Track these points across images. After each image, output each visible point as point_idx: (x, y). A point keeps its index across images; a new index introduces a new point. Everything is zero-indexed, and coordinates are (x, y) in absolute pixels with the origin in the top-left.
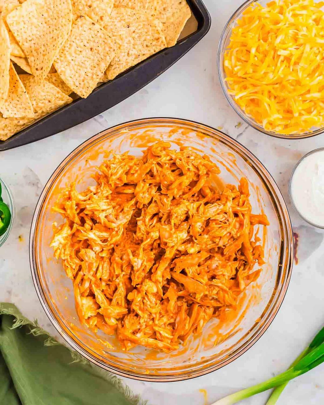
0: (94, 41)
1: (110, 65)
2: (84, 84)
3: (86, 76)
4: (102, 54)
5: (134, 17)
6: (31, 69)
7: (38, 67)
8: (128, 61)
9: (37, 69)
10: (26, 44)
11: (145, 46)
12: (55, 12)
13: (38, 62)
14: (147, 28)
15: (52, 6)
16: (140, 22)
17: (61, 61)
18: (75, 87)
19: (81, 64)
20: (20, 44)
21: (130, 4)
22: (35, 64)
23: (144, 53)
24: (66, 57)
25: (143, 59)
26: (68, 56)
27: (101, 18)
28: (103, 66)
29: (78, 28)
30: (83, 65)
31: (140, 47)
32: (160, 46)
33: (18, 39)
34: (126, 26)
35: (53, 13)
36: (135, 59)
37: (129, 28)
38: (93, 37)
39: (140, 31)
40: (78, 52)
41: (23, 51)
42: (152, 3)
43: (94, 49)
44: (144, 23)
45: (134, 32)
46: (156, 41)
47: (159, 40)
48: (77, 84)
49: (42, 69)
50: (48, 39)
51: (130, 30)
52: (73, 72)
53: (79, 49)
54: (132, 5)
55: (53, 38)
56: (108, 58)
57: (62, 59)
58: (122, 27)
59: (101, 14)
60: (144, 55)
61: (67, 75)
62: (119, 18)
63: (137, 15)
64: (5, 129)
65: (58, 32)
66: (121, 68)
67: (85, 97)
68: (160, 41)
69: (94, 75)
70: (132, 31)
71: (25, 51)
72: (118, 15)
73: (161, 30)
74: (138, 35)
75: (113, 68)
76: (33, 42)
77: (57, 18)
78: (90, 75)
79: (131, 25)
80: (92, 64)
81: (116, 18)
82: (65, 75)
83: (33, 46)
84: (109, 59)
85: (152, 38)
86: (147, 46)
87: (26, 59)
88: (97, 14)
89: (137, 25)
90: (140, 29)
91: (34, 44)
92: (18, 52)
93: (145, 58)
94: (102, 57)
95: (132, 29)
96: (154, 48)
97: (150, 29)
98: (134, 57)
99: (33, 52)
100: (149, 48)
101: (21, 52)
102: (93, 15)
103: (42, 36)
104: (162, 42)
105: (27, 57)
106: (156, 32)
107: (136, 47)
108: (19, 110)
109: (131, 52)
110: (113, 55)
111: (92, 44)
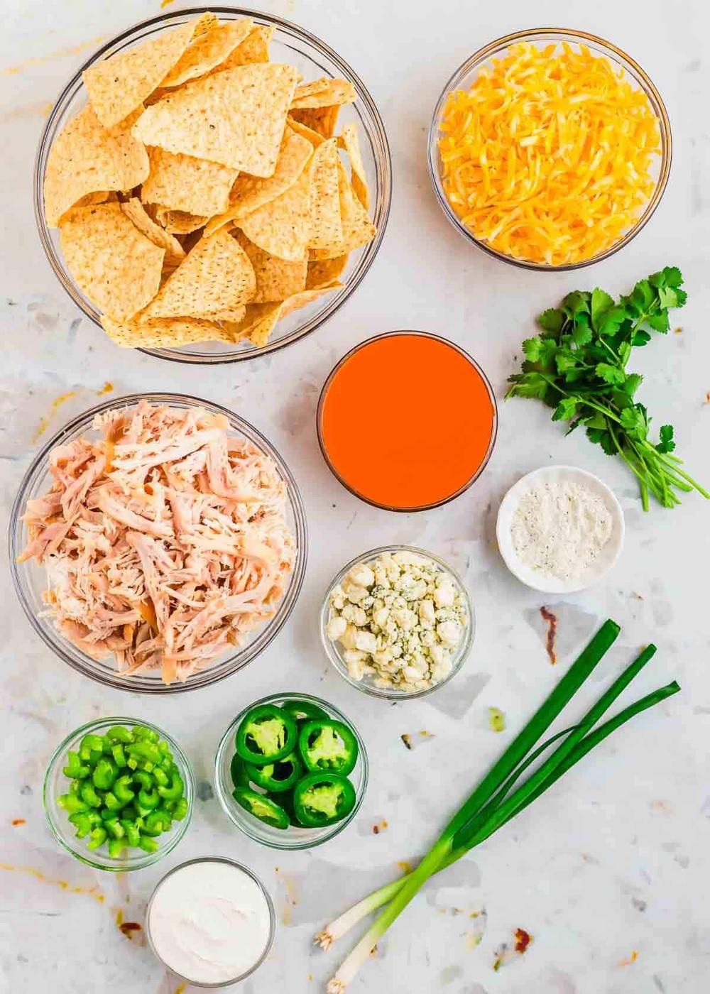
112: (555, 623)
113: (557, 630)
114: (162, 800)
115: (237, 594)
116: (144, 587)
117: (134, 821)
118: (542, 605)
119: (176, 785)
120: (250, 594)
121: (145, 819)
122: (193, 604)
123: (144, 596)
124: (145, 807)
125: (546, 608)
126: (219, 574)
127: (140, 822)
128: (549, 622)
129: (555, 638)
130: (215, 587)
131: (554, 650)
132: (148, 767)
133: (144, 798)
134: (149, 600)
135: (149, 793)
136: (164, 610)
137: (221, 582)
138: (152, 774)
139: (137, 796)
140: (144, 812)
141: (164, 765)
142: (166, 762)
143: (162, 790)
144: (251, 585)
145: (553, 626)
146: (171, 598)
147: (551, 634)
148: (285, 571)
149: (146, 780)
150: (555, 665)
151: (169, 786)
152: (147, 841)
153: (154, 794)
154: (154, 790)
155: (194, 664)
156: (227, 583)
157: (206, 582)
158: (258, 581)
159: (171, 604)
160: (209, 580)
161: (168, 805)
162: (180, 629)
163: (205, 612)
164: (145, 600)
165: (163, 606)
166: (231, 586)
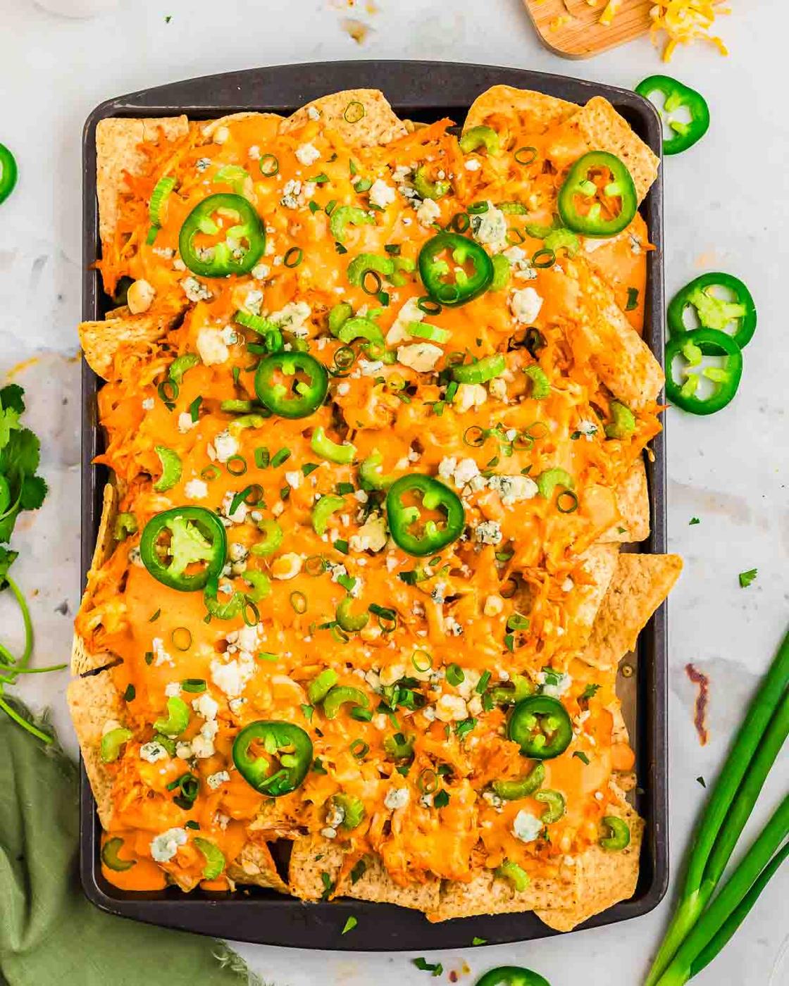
8: (485, 900)
11: (534, 883)
23: (525, 898)
25: (516, 910)
32: (564, 899)
36: (500, 901)
46: (560, 885)
47: (567, 886)
60: (522, 901)
66: (464, 909)
68: (569, 891)
73: (581, 867)
85: (556, 874)
86: (537, 887)
93: (522, 908)
96: (550, 896)
98: (500, 895)
100: (538, 893)
104: (573, 894)
106: (570, 867)
112: (706, 687)
113: (709, 697)
118: (688, 662)
125: (694, 667)
128: (697, 687)
129: (706, 709)
131: (705, 725)
145: (704, 692)
147: (701, 703)
150: (707, 745)
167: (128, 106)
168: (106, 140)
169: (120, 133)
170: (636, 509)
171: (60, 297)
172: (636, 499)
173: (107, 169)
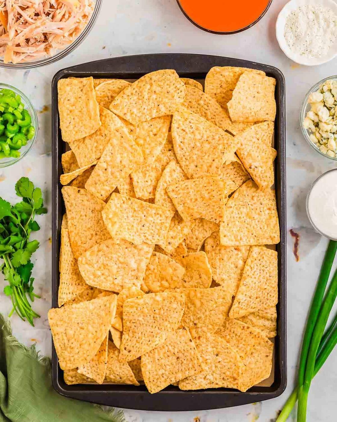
0: (183, 354)
1: (186, 378)
2: (157, 383)
3: (161, 377)
4: (184, 366)
5: (226, 351)
6: (121, 344)
7: (128, 348)
9: (125, 349)
10: (128, 323)
11: (222, 377)
12: (165, 314)
13: (129, 343)
14: (231, 365)
15: (166, 308)
16: (229, 356)
17: (149, 356)
18: (148, 382)
19: (163, 365)
20: (124, 321)
21: (228, 337)
22: (126, 343)
23: (218, 383)
24: (154, 354)
25: (214, 387)
26: (156, 354)
27: (199, 338)
28: (180, 376)
29: (177, 336)
30: (164, 367)
31: (218, 376)
32: (234, 385)
33: (124, 317)
34: (216, 353)
35: (164, 313)
36: (208, 384)
37: (217, 357)
38: (184, 350)
39: (225, 364)
40: (166, 355)
41: (123, 326)
42: (245, 346)
43: (180, 359)
44: (231, 360)
45: (219, 362)
46: (232, 379)
47: (235, 380)
48: (151, 380)
49: (129, 351)
50: (148, 331)
51: (217, 359)
52: (153, 369)
53: (169, 353)
54: (229, 339)
55: (152, 332)
56: (187, 372)
57: (151, 354)
58: (212, 353)
59: (200, 334)
60: (217, 384)
61: (148, 369)
62: (213, 345)
63: (229, 350)
64: (74, 378)
65: (159, 331)
66: (193, 387)
67: (152, 393)
68: (236, 382)
69: (169, 379)
70: (218, 361)
71: (124, 328)
72: (214, 342)
74: (221, 366)
75: (187, 382)
76: (135, 324)
77: (165, 319)
78: (165, 377)
79: (220, 355)
80: (172, 370)
81: (211, 343)
82: (146, 368)
83: (133, 327)
84: (187, 374)
85: (231, 375)
86: (223, 378)
87: (122, 333)
88: (197, 333)
89: (225, 357)
90: (225, 363)
91: (135, 326)
92: (118, 326)
93: (217, 387)
94: (183, 369)
95: (219, 358)
96: (228, 383)
97: (234, 368)
98: (209, 381)
99: (131, 331)
100: (224, 382)
101: (121, 327)
102: (194, 331)
103: (145, 325)
104: (237, 384)
105: (124, 332)
106: (237, 373)
107: (214, 374)
108: (93, 371)
109: (208, 377)
110: (192, 372)
111: (180, 355)
113: (299, 242)
114: (20, 128)
115: (55, 22)
116: (5, 4)
117: (5, 141)
119: (27, 118)
120: (62, 24)
121: (12, 139)
122: (30, 20)
123: (3, 9)
124: (10, 132)
126: (47, 9)
127: (9, 141)
130: (44, 15)
131: (298, 253)
132: (11, 110)
133: (9, 127)
134: (6, 12)
135: (13, 125)
136: (13, 19)
137: (48, 14)
138: (13, 114)
139: (6, 128)
140: (10, 136)
141: (19, 109)
142: (21, 107)
143: (19, 121)
144: (64, 20)
146: (19, 14)
148: (85, 20)
149: (10, 118)
151: (23, 119)
152: (14, 152)
153: (15, 125)
154: (15, 123)
155: (22, 57)
156: (51, 16)
157: (40, 11)
158: (68, 19)
159: (17, 18)
160: (42, 12)
161: (24, 130)
162: (19, 32)
163: (33, 26)
164: (4, 11)
165: (13, 17)
166: (53, 18)
167: (70, 72)
168: (62, 88)
169: (67, 85)
170: (274, 231)
171: (35, 87)
172: (274, 227)
173: (62, 100)
